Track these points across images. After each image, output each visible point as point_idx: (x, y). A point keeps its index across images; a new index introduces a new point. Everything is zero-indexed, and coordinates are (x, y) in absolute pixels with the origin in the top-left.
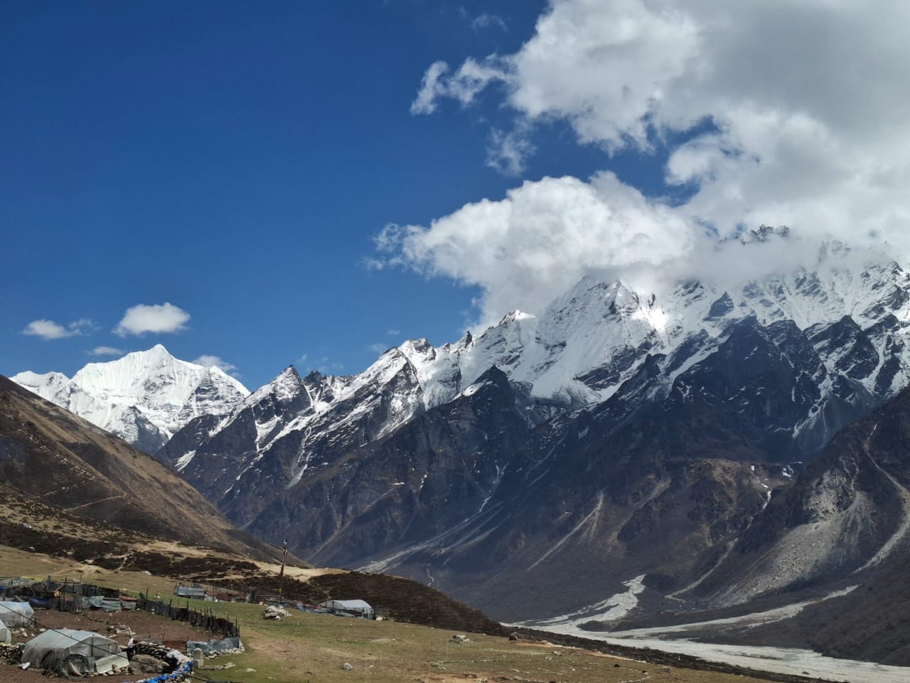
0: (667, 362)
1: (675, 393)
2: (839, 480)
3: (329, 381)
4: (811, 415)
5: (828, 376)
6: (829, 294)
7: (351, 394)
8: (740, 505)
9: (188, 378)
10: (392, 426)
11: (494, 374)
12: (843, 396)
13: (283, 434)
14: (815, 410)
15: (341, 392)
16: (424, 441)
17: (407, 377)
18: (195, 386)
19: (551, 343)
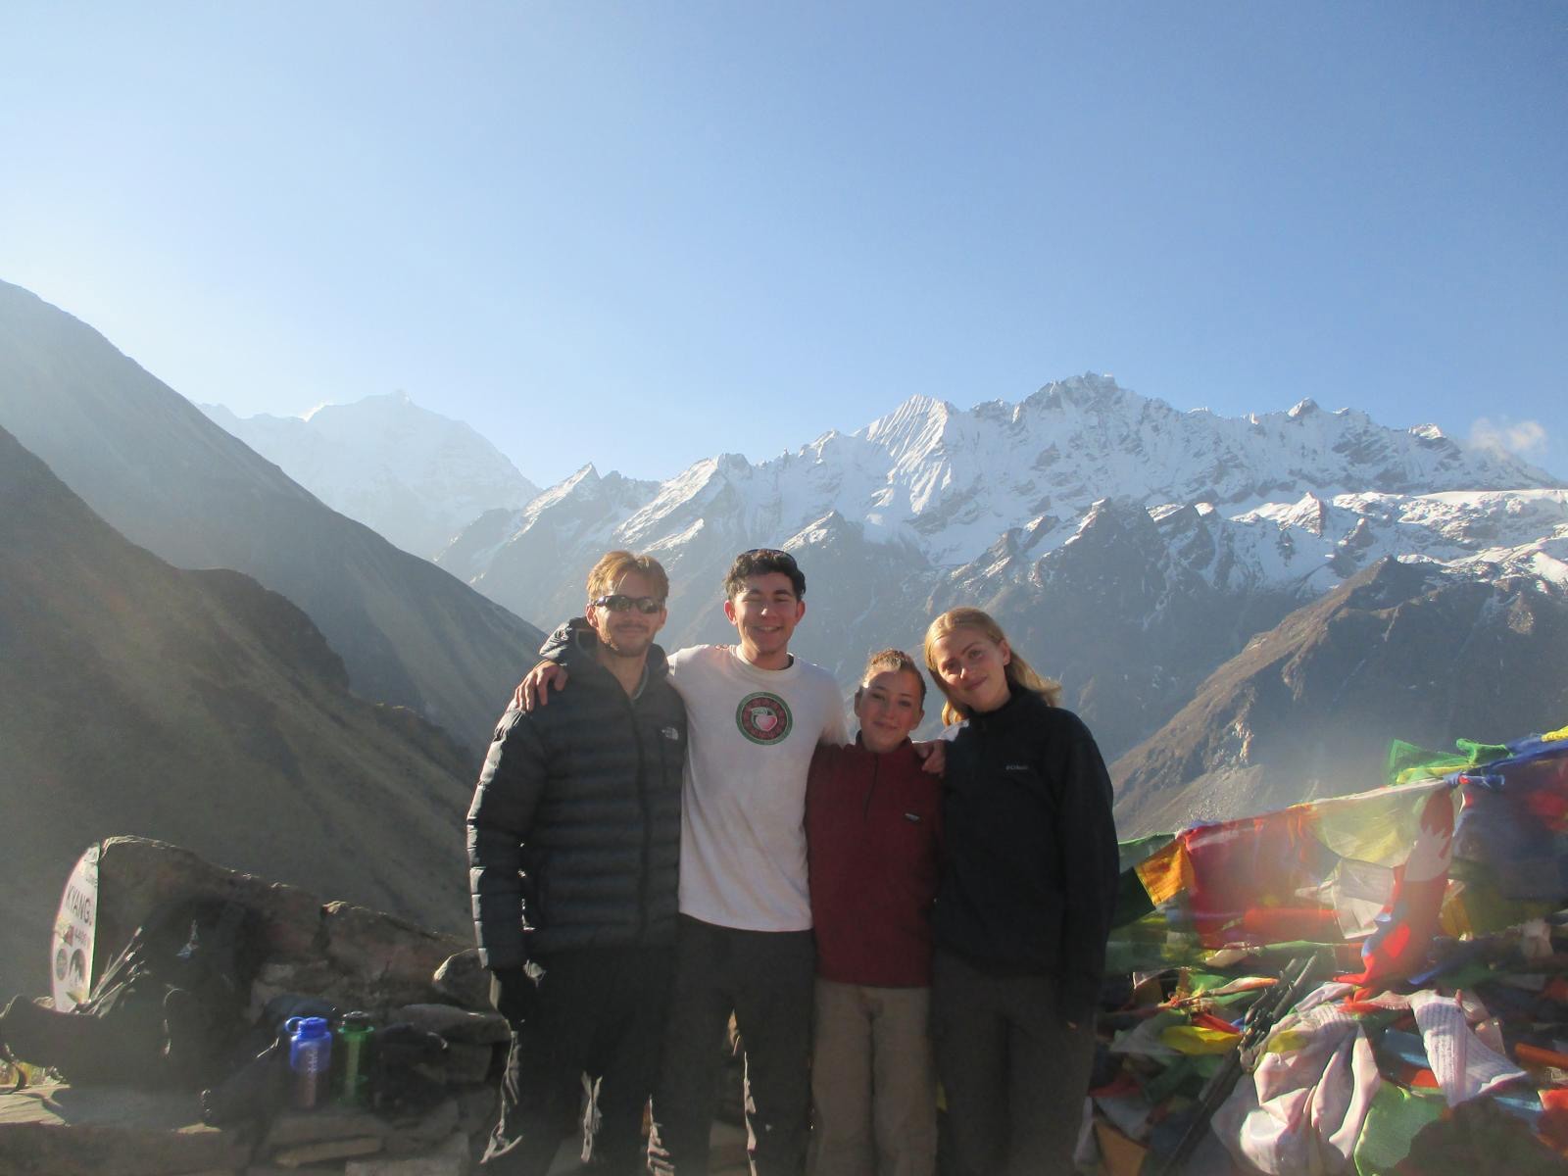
4: (1158, 607)
5: (1172, 565)
14: (1161, 603)
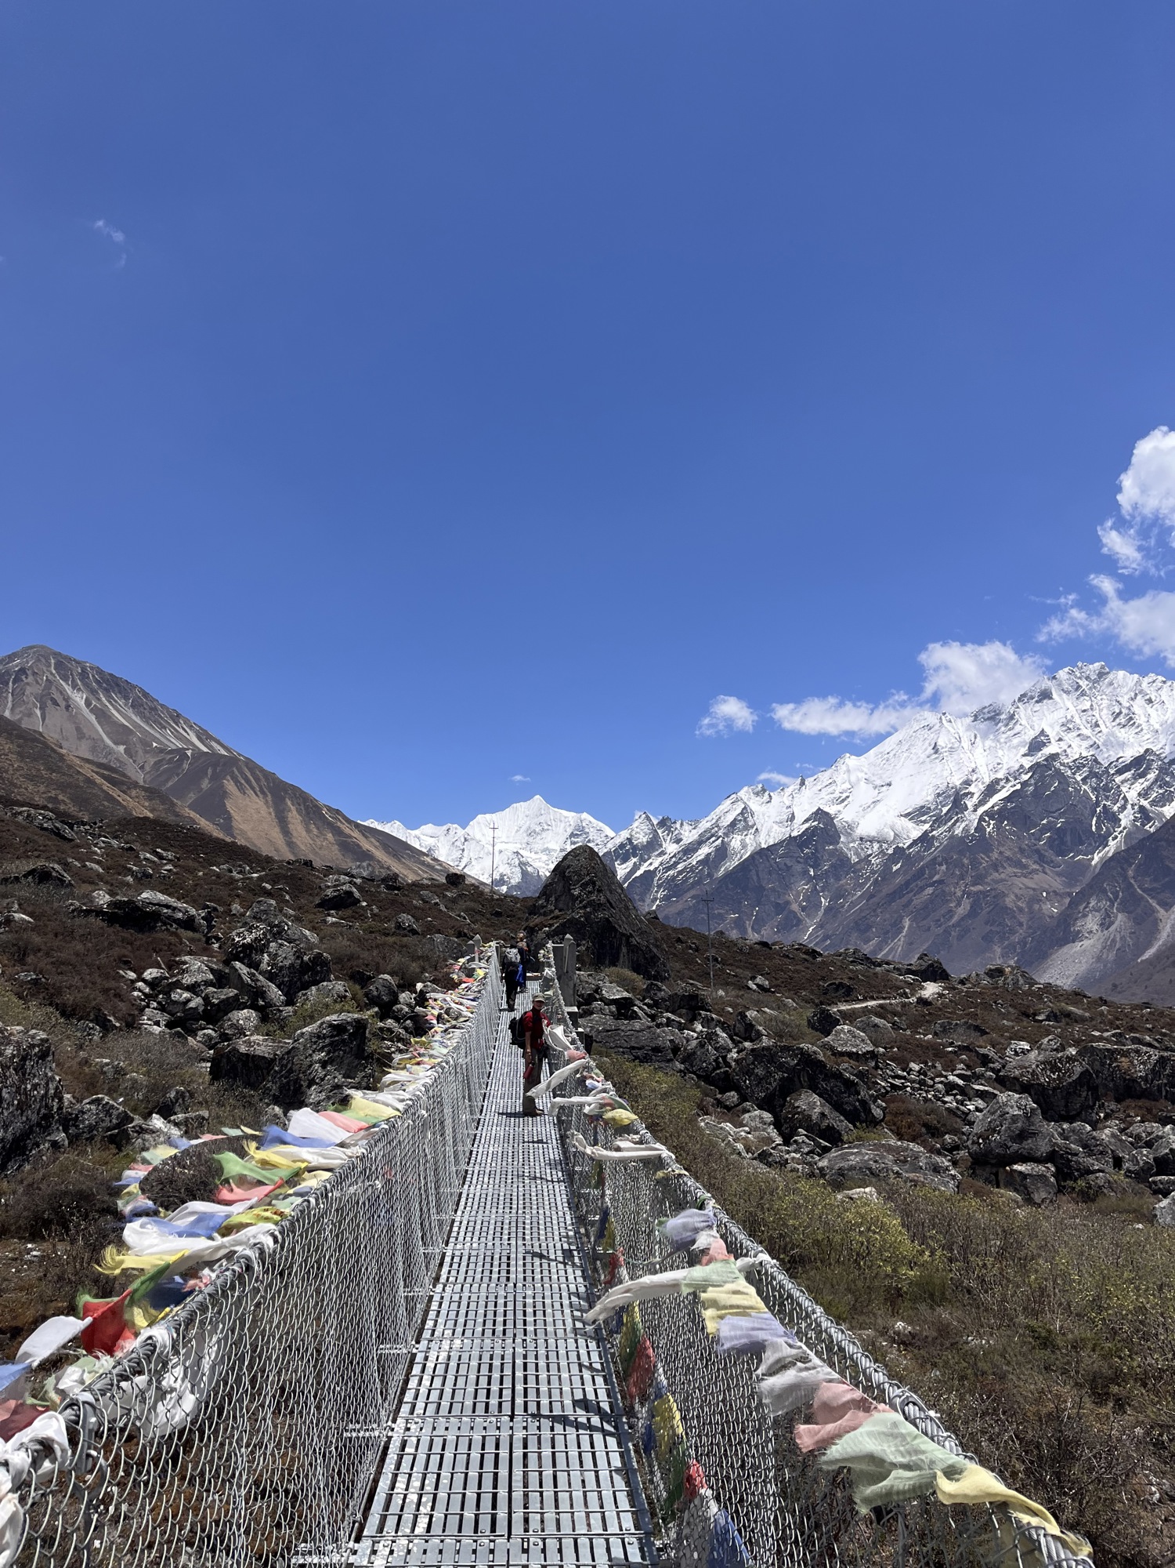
0: (975, 799)
1: (980, 828)
2: (1104, 904)
3: (678, 825)
4: (1111, 843)
5: (1129, 807)
6: (1144, 726)
7: (696, 837)
8: (1030, 927)
9: (563, 825)
10: (731, 864)
11: (820, 814)
12: (1143, 825)
13: (638, 874)
14: (1115, 838)
15: (689, 835)
16: (755, 878)
17: (745, 819)
18: (569, 830)
19: (879, 782)
